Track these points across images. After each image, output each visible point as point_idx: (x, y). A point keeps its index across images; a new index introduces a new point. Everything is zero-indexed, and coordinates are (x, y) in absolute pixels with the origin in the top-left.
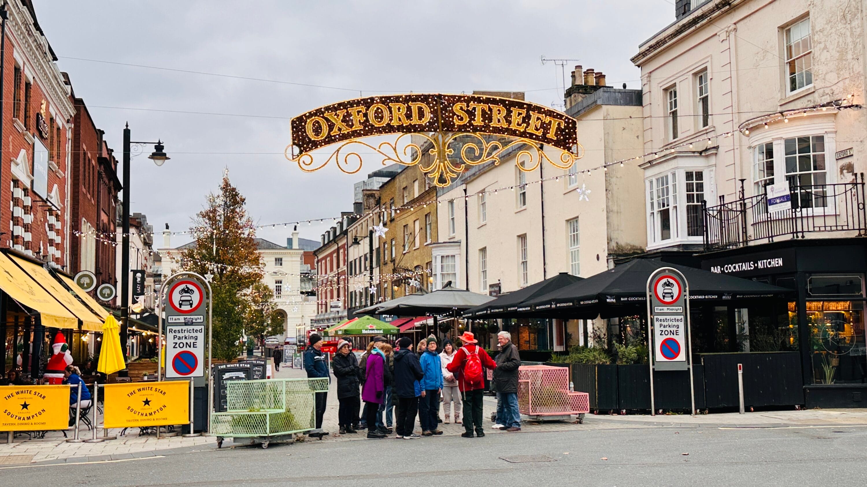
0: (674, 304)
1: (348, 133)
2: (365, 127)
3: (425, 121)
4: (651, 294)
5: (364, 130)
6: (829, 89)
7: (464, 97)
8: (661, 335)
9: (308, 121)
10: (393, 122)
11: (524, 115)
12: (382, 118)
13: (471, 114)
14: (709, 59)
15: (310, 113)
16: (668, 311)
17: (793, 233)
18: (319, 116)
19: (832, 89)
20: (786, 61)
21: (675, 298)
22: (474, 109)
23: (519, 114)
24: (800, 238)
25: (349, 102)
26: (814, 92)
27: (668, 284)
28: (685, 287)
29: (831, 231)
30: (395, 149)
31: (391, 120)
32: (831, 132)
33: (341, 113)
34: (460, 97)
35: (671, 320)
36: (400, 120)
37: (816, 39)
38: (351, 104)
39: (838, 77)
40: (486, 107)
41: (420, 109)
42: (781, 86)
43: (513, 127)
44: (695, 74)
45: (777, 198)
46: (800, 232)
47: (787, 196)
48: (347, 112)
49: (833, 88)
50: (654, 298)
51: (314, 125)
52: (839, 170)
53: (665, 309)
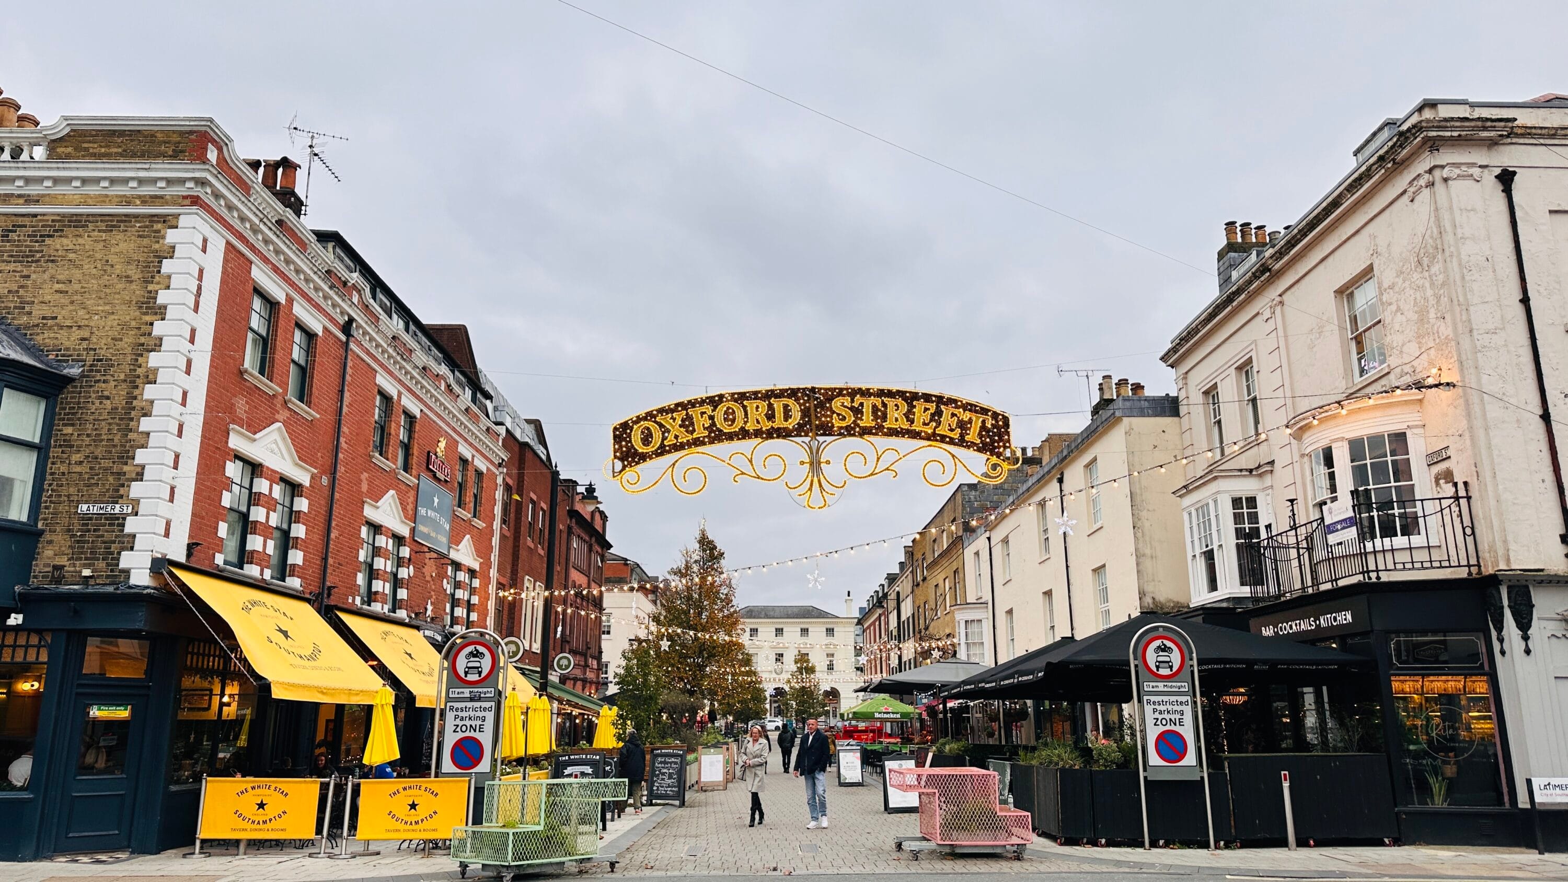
0: (1176, 678)
1: (688, 441)
2: (710, 433)
3: (791, 424)
4: (1136, 662)
5: (709, 436)
6: (1409, 366)
7: (847, 389)
8: (1155, 724)
9: (635, 427)
10: (748, 424)
11: (932, 411)
12: (733, 421)
13: (857, 411)
14: (1253, 346)
15: (638, 417)
16: (1166, 689)
17: (1363, 573)
18: (650, 420)
19: (1413, 366)
20: (1350, 337)
21: (1175, 669)
22: (862, 404)
23: (926, 409)
24: (1374, 580)
25: (689, 402)
26: (1388, 373)
27: (1164, 649)
28: (1191, 653)
29: (1423, 568)
30: (751, 461)
31: (746, 423)
32: (1417, 427)
33: (679, 416)
34: (841, 390)
35: (1172, 703)
36: (758, 422)
37: (1384, 300)
38: (692, 404)
39: (1420, 348)
40: (878, 402)
41: (786, 407)
42: (1345, 370)
43: (917, 427)
44: (1239, 368)
45: (1338, 522)
46: (1373, 571)
47: (1350, 518)
48: (687, 414)
49: (1415, 363)
50: (1142, 668)
51: (642, 432)
52: (1433, 480)
53: (1161, 686)
